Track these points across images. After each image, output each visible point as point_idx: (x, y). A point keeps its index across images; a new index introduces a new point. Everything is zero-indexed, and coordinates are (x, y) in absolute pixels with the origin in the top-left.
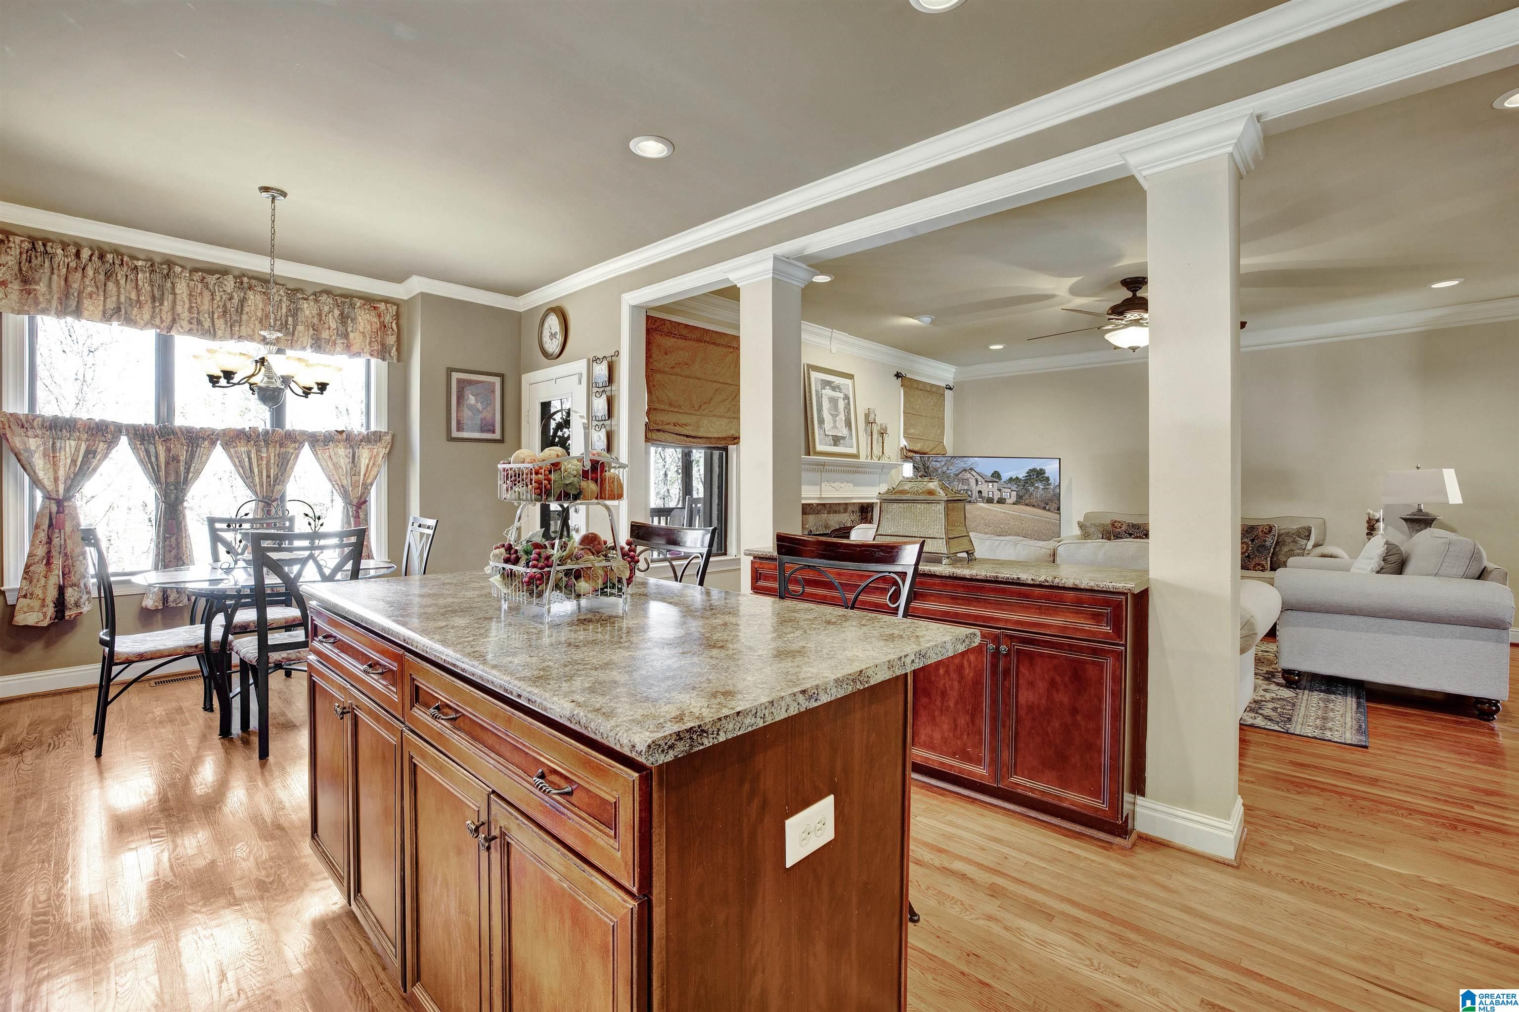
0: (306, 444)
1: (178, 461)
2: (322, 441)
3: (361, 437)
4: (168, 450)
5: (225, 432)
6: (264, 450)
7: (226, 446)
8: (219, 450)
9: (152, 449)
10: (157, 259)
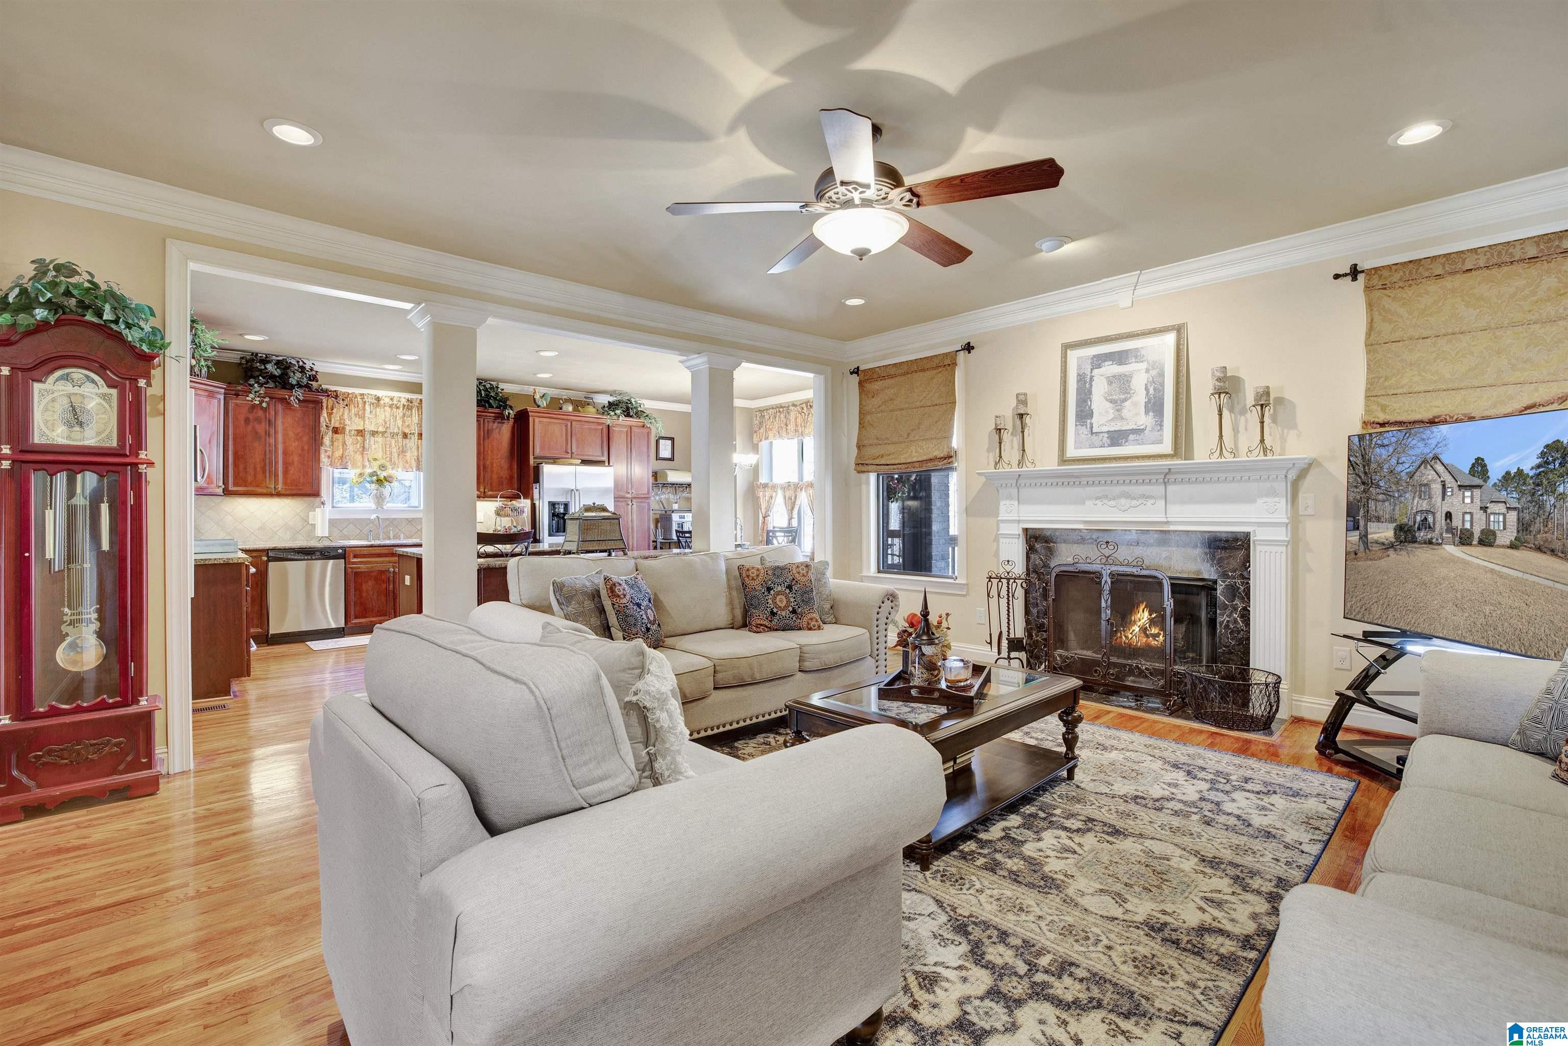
9: (785, 494)
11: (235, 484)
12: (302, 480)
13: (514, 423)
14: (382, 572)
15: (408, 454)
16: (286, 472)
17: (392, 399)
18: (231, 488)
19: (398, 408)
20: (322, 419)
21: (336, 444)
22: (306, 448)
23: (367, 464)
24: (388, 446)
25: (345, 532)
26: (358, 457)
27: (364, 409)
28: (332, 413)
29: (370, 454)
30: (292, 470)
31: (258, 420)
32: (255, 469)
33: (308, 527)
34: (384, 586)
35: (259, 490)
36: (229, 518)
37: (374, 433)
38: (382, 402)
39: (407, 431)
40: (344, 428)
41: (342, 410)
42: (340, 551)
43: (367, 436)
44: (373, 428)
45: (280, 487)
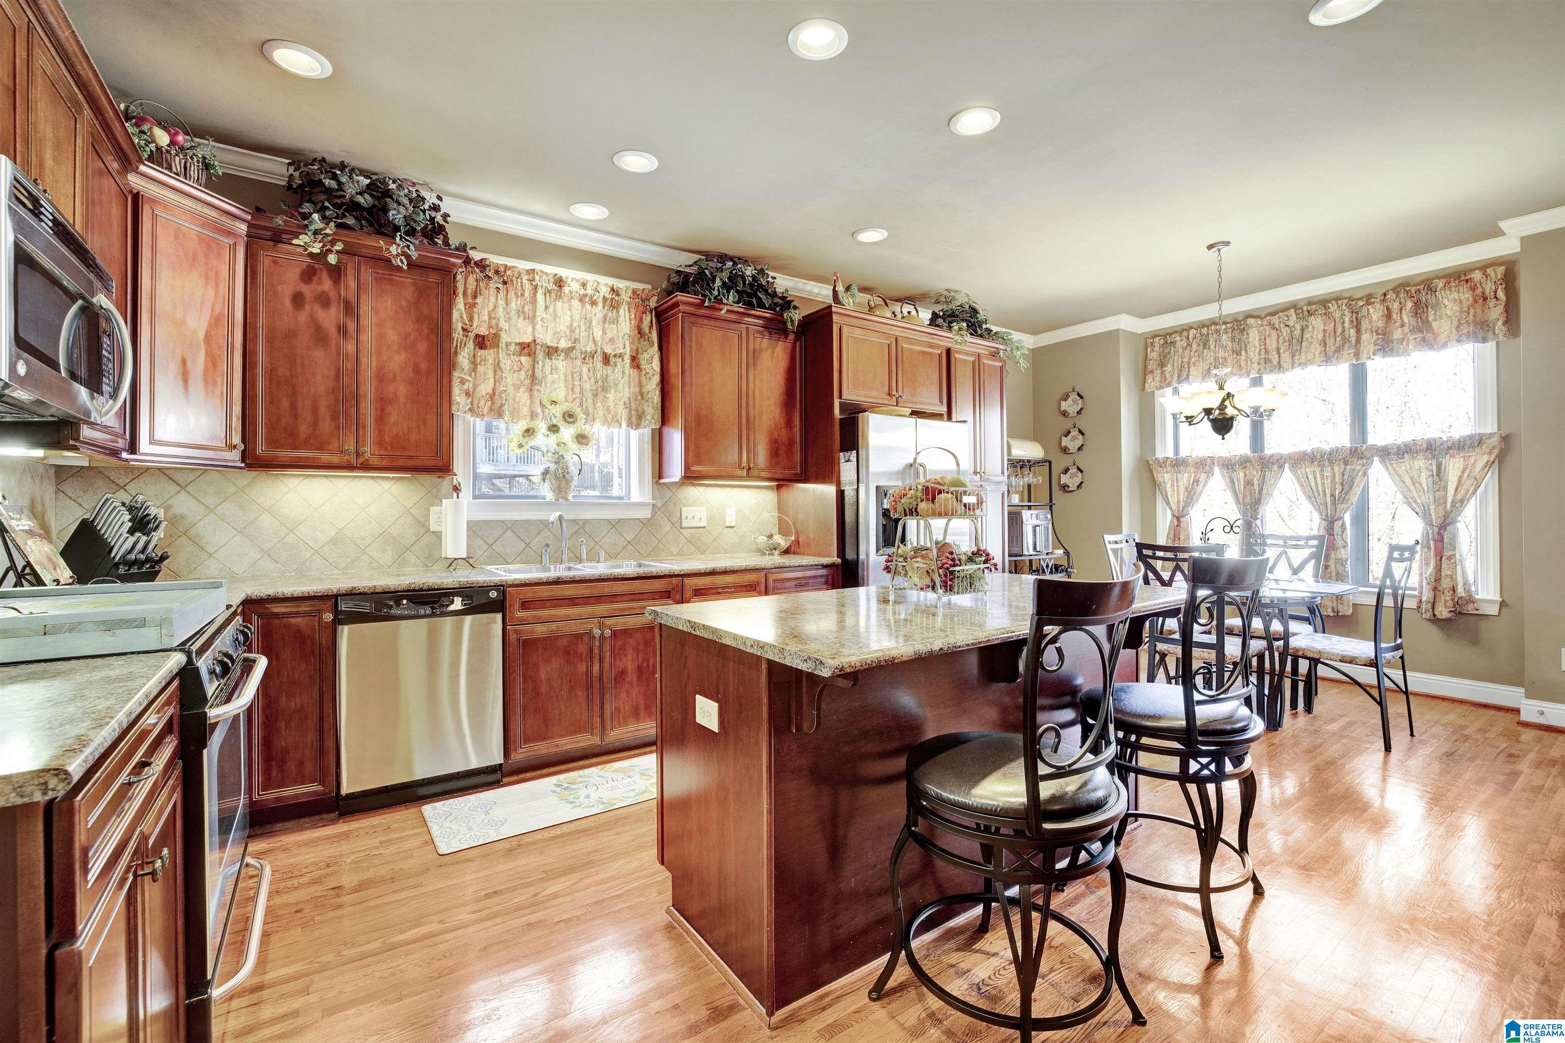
0: (1376, 459)
1: (1253, 485)
2: (1395, 454)
3: (1450, 444)
4: (1245, 475)
5: (1290, 456)
6: (1329, 469)
7: (1293, 468)
8: (1287, 473)
9: (1234, 475)
10: (1240, 318)
11: (272, 442)
12: (414, 437)
13: (796, 340)
14: (577, 637)
15: (611, 396)
16: (381, 417)
17: (584, 285)
18: (261, 448)
19: (594, 303)
20: (455, 315)
21: (481, 369)
22: (423, 366)
23: (539, 410)
24: (577, 377)
25: (498, 547)
26: (523, 397)
27: (534, 302)
28: (474, 305)
29: (545, 392)
30: (394, 414)
31: (324, 301)
32: (315, 409)
33: (427, 539)
34: (582, 667)
35: (325, 457)
36: (266, 520)
37: (551, 352)
38: (566, 290)
39: (609, 350)
40: (496, 336)
41: (493, 299)
42: (493, 594)
43: (540, 355)
44: (549, 340)
45: (369, 451)
